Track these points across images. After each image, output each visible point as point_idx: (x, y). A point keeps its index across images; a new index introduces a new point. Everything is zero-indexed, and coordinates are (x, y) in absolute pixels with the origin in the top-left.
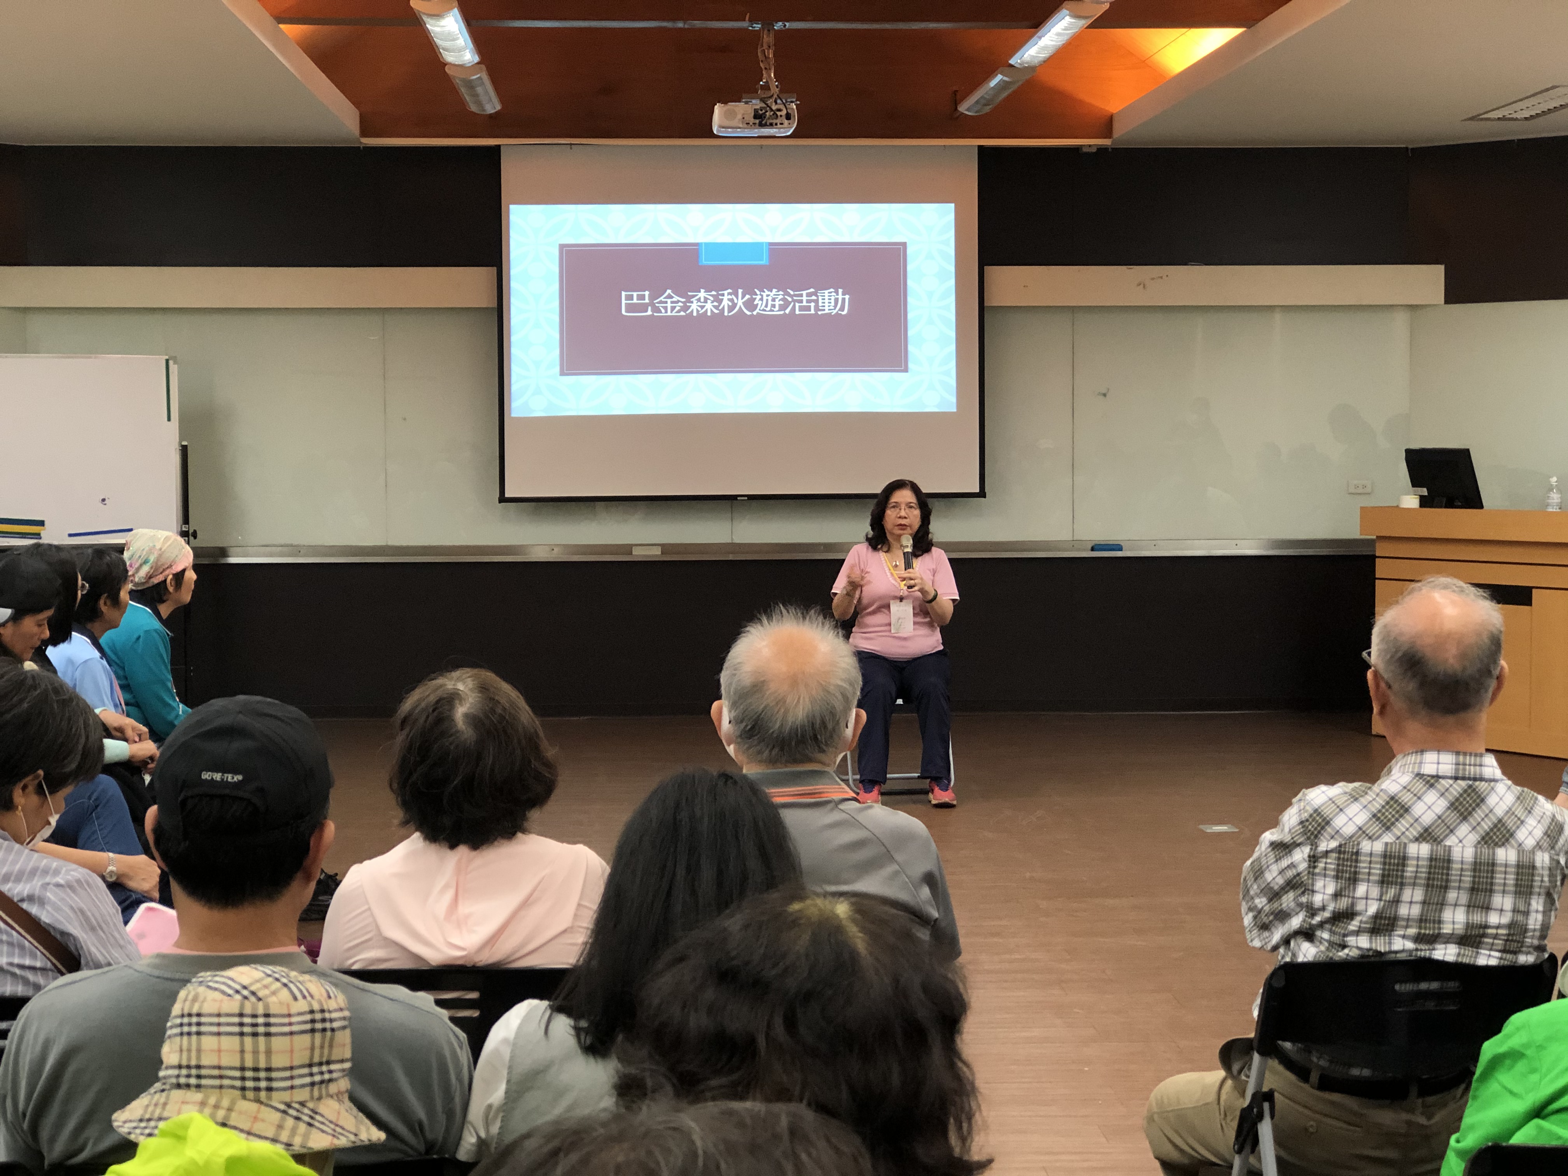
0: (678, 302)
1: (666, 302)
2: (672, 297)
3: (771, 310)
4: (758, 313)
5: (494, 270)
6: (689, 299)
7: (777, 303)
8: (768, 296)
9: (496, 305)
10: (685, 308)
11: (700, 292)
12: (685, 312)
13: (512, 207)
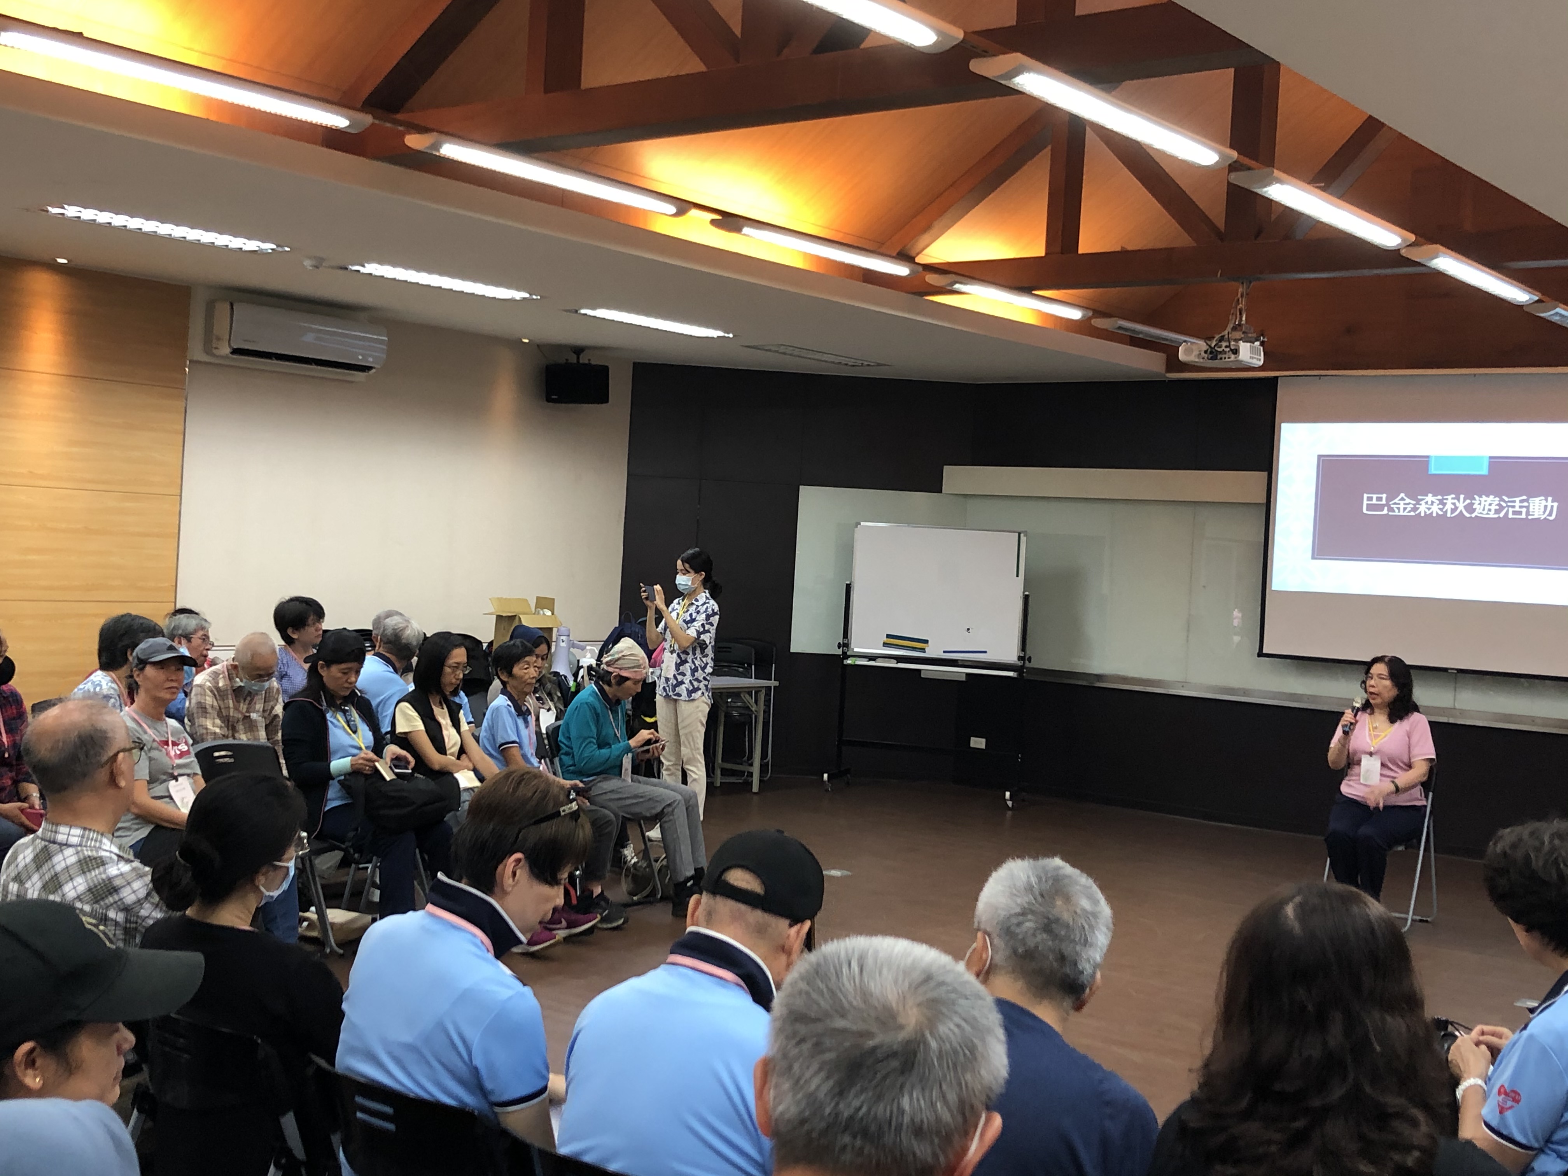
0: (1409, 504)
1: (1399, 504)
2: (1404, 500)
3: (1487, 514)
4: (1476, 516)
5: (1265, 474)
6: (1418, 502)
7: (1494, 507)
8: (1485, 501)
9: (1265, 501)
10: (1415, 509)
11: (1427, 496)
12: (1415, 512)
13: (1283, 425)
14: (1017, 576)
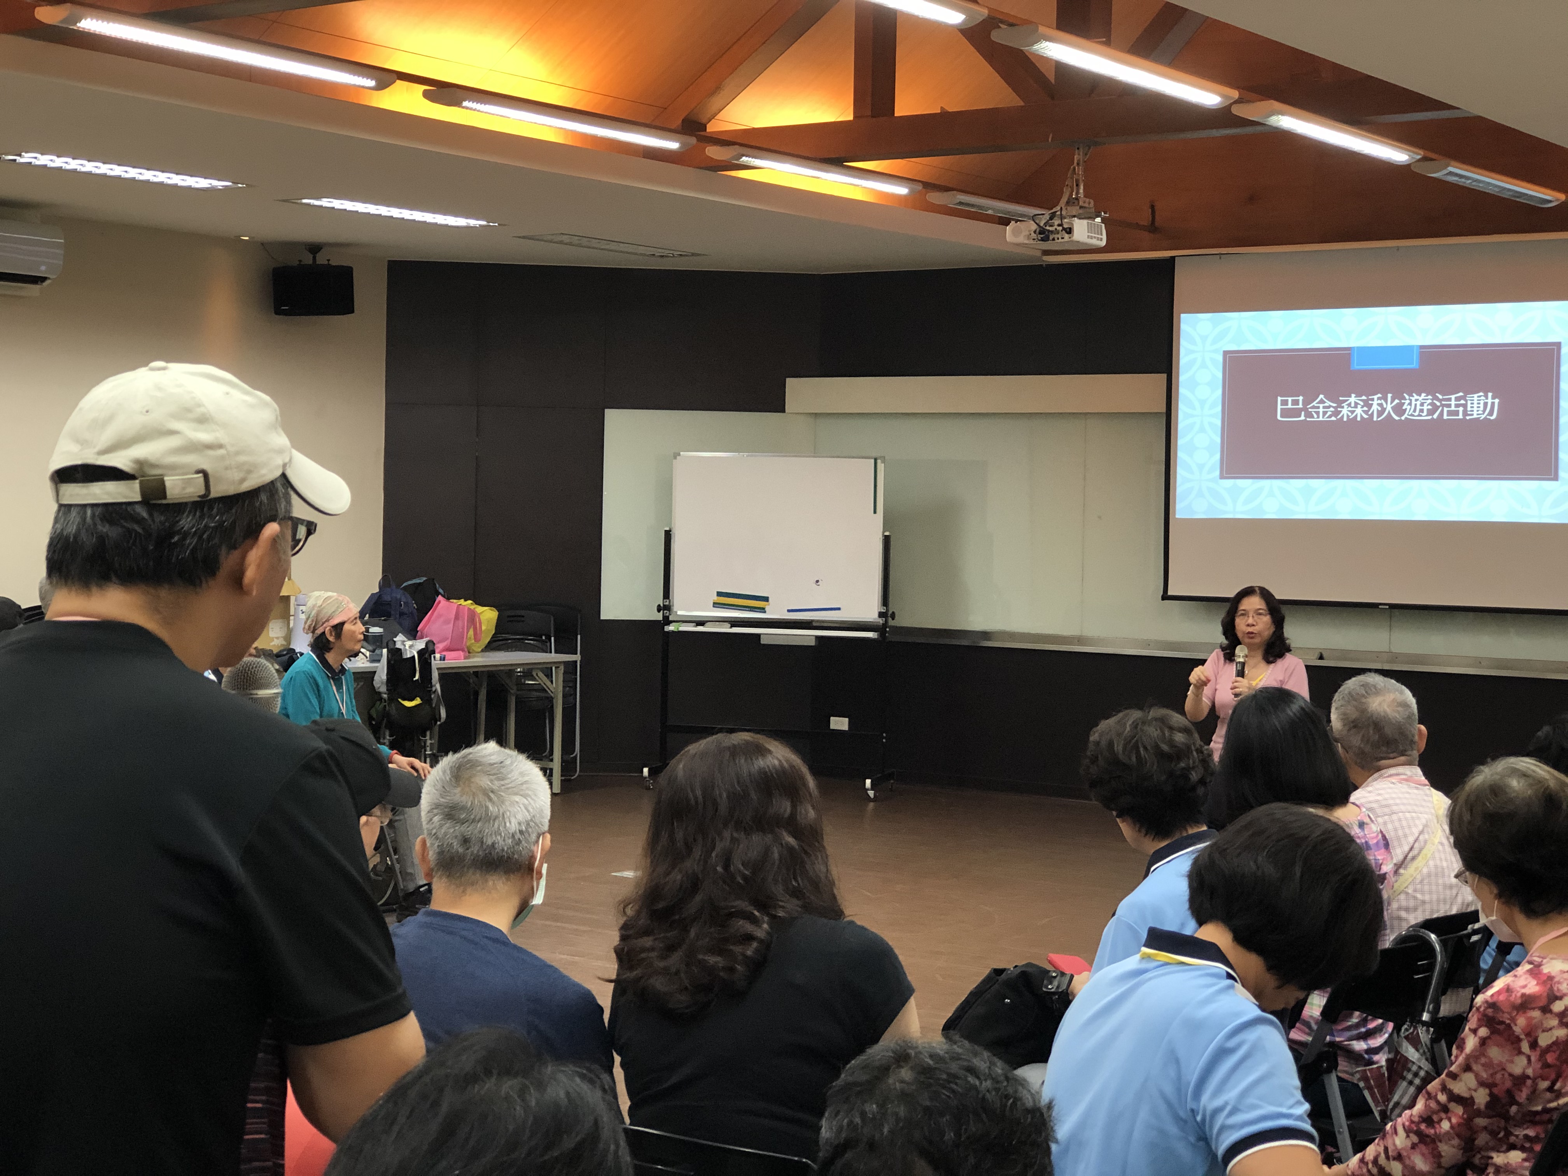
0: (1329, 407)
1: (1318, 408)
2: (1324, 402)
3: (1419, 415)
4: (1406, 418)
5: (1164, 376)
6: (1340, 404)
7: (1425, 408)
8: (1416, 400)
9: (1164, 410)
10: (1336, 413)
11: (1350, 397)
12: (1336, 417)
13: (1182, 316)
14: (875, 512)
